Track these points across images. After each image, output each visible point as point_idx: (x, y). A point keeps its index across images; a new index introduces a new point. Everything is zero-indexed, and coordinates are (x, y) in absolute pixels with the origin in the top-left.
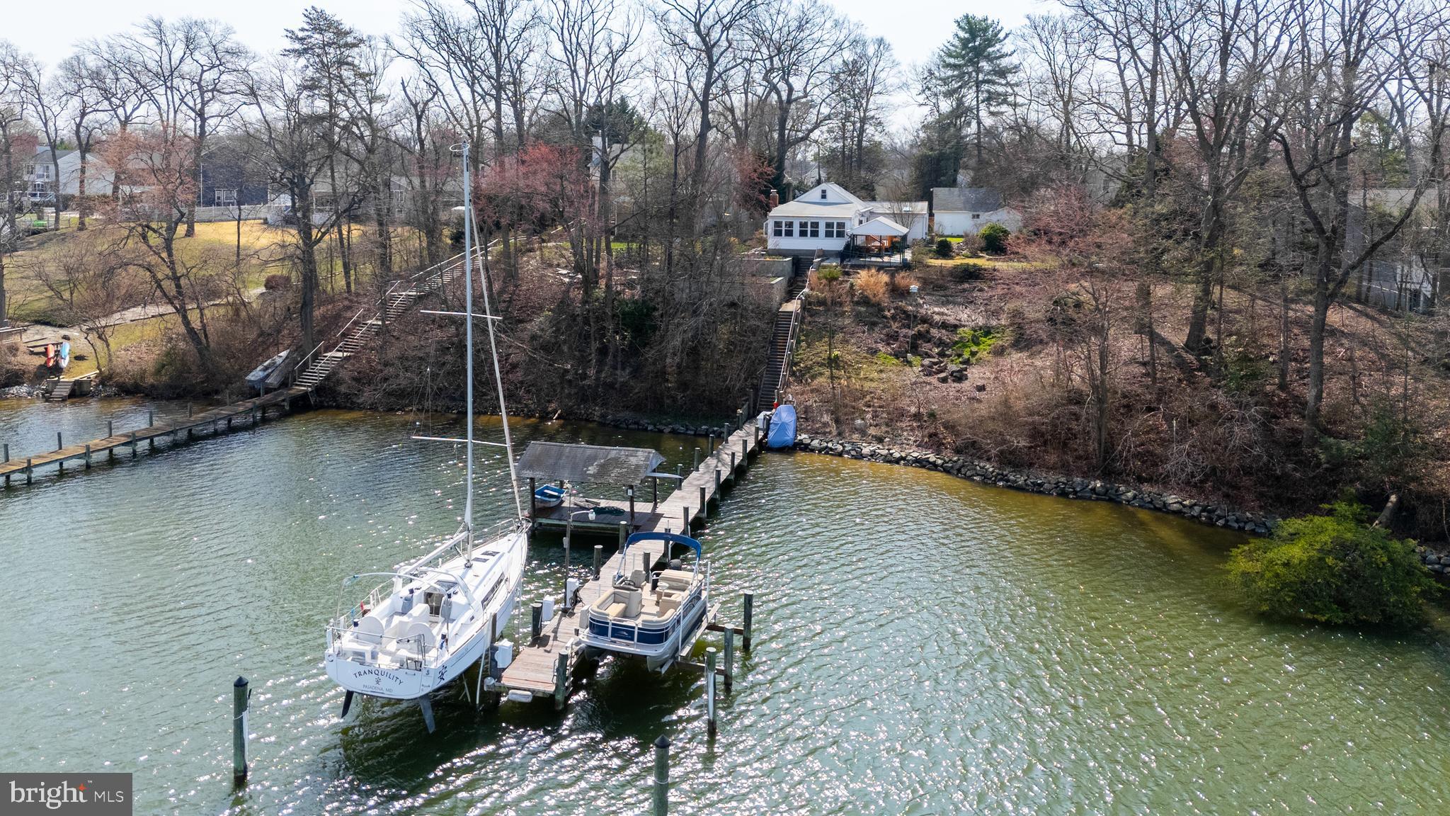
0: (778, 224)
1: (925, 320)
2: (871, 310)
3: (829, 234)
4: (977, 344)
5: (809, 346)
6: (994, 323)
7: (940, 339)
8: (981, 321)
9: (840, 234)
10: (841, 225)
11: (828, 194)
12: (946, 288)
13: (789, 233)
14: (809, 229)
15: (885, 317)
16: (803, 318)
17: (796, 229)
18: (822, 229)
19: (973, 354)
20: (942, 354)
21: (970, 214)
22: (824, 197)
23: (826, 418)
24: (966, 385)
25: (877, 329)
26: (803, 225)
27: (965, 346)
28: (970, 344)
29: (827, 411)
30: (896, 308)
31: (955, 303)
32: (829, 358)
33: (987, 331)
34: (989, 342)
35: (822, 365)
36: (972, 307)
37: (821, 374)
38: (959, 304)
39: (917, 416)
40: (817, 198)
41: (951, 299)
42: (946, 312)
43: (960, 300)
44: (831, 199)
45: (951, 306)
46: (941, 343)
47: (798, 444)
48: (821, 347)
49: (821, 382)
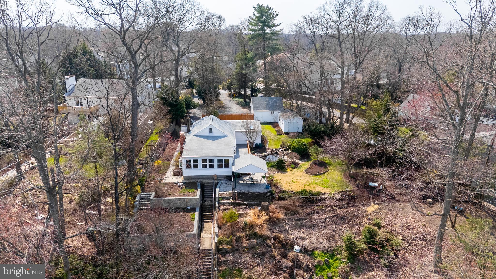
0: (188, 162)
2: (260, 240)
3: (220, 166)
4: (329, 267)
6: (334, 245)
8: (325, 244)
9: (227, 166)
10: (227, 161)
11: (214, 130)
12: (297, 213)
13: (196, 167)
14: (208, 163)
15: (269, 246)
17: (200, 164)
18: (216, 163)
21: (270, 112)
22: (211, 132)
26: (204, 161)
27: (323, 270)
28: (325, 267)
30: (275, 238)
31: (307, 227)
33: (332, 253)
34: (336, 264)
36: (316, 229)
38: (309, 227)
40: (207, 133)
41: (303, 222)
42: (303, 236)
43: (309, 223)
44: (215, 133)
45: (304, 230)
46: (307, 269)
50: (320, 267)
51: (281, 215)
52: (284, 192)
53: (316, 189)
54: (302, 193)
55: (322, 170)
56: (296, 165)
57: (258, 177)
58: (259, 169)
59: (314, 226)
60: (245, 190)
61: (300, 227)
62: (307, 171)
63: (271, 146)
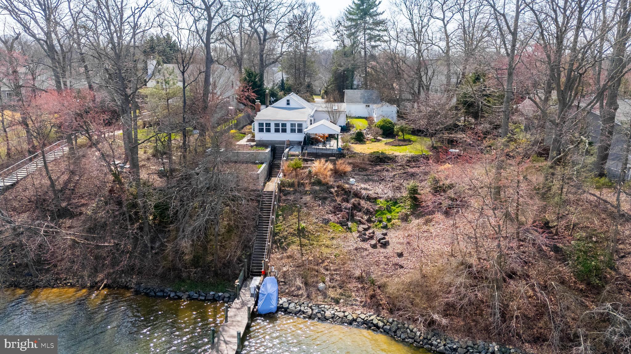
0: (261, 125)
1: (357, 195)
2: (322, 188)
3: (293, 131)
4: (390, 212)
5: (284, 220)
6: (398, 195)
7: (367, 209)
8: (390, 194)
9: (300, 131)
10: (300, 125)
11: (290, 102)
12: (366, 170)
13: (268, 130)
14: (280, 128)
15: (331, 193)
16: (280, 197)
17: (273, 128)
18: (288, 128)
19: (389, 220)
20: (369, 221)
21: (365, 105)
22: (288, 104)
23: (299, 282)
24: (389, 250)
25: (327, 202)
26: (277, 125)
27: (383, 214)
28: (386, 212)
29: (299, 275)
30: (338, 187)
31: (373, 181)
32: (298, 229)
33: (395, 202)
34: (397, 210)
35: (294, 235)
36: (383, 183)
37: (293, 242)
38: (376, 181)
39: (360, 279)
40: (284, 105)
41: (370, 177)
42: (368, 187)
43: (376, 178)
44: (292, 105)
45: (371, 183)
46: (368, 212)
47: (280, 308)
48: (292, 220)
49: (294, 249)
50: (380, 211)
51: (349, 169)
52: (355, 153)
55: (405, 143)
56: (377, 141)
59: (382, 180)
60: (318, 152)
62: (387, 144)
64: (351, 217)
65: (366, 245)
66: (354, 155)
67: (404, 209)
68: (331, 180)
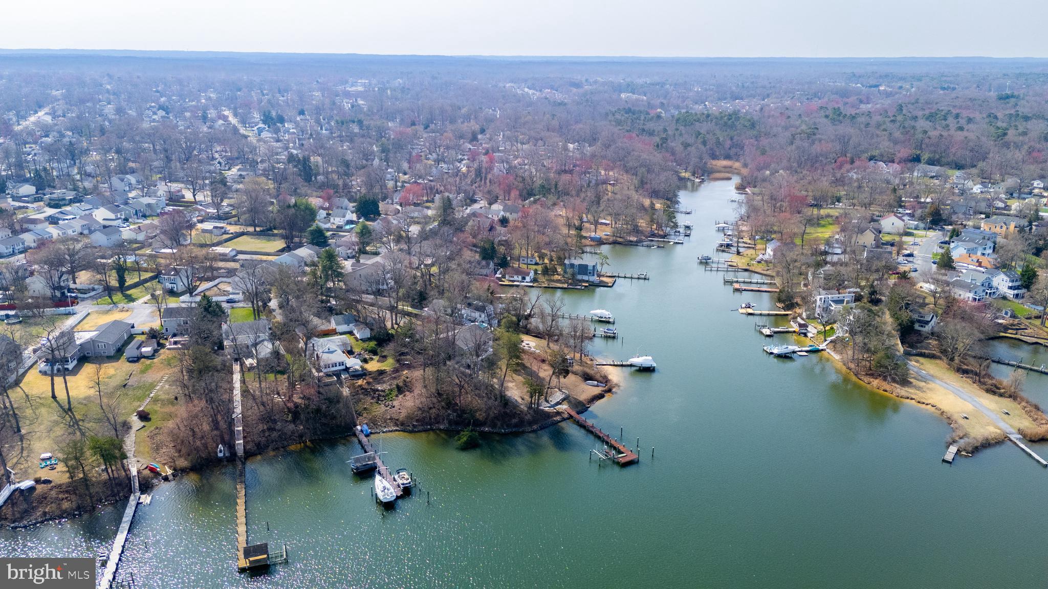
0: (325, 365)
1: (378, 390)
2: (365, 390)
3: (340, 365)
5: (357, 405)
6: (392, 387)
8: (389, 387)
9: (342, 365)
10: (341, 362)
12: (377, 378)
13: (329, 367)
14: (334, 365)
15: (369, 391)
17: (331, 366)
18: (337, 364)
19: (392, 398)
20: (385, 399)
21: (347, 325)
22: (329, 349)
23: (372, 424)
24: (396, 408)
25: (369, 396)
28: (390, 395)
29: (371, 422)
30: (370, 388)
31: (381, 383)
32: (364, 408)
33: (392, 390)
34: (393, 393)
35: (363, 410)
37: (363, 412)
39: (390, 418)
40: (327, 350)
43: (382, 381)
44: (331, 350)
46: (383, 396)
47: (371, 433)
48: (360, 404)
49: (365, 415)
50: (387, 395)
51: (371, 380)
52: (370, 371)
53: (383, 368)
54: (378, 370)
55: (384, 359)
56: (372, 359)
57: (358, 367)
58: (356, 364)
59: (384, 382)
60: (353, 373)
61: (379, 384)
62: (378, 361)
63: (357, 350)
64: (379, 399)
65: (388, 408)
66: (370, 373)
67: (395, 393)
68: (366, 387)
